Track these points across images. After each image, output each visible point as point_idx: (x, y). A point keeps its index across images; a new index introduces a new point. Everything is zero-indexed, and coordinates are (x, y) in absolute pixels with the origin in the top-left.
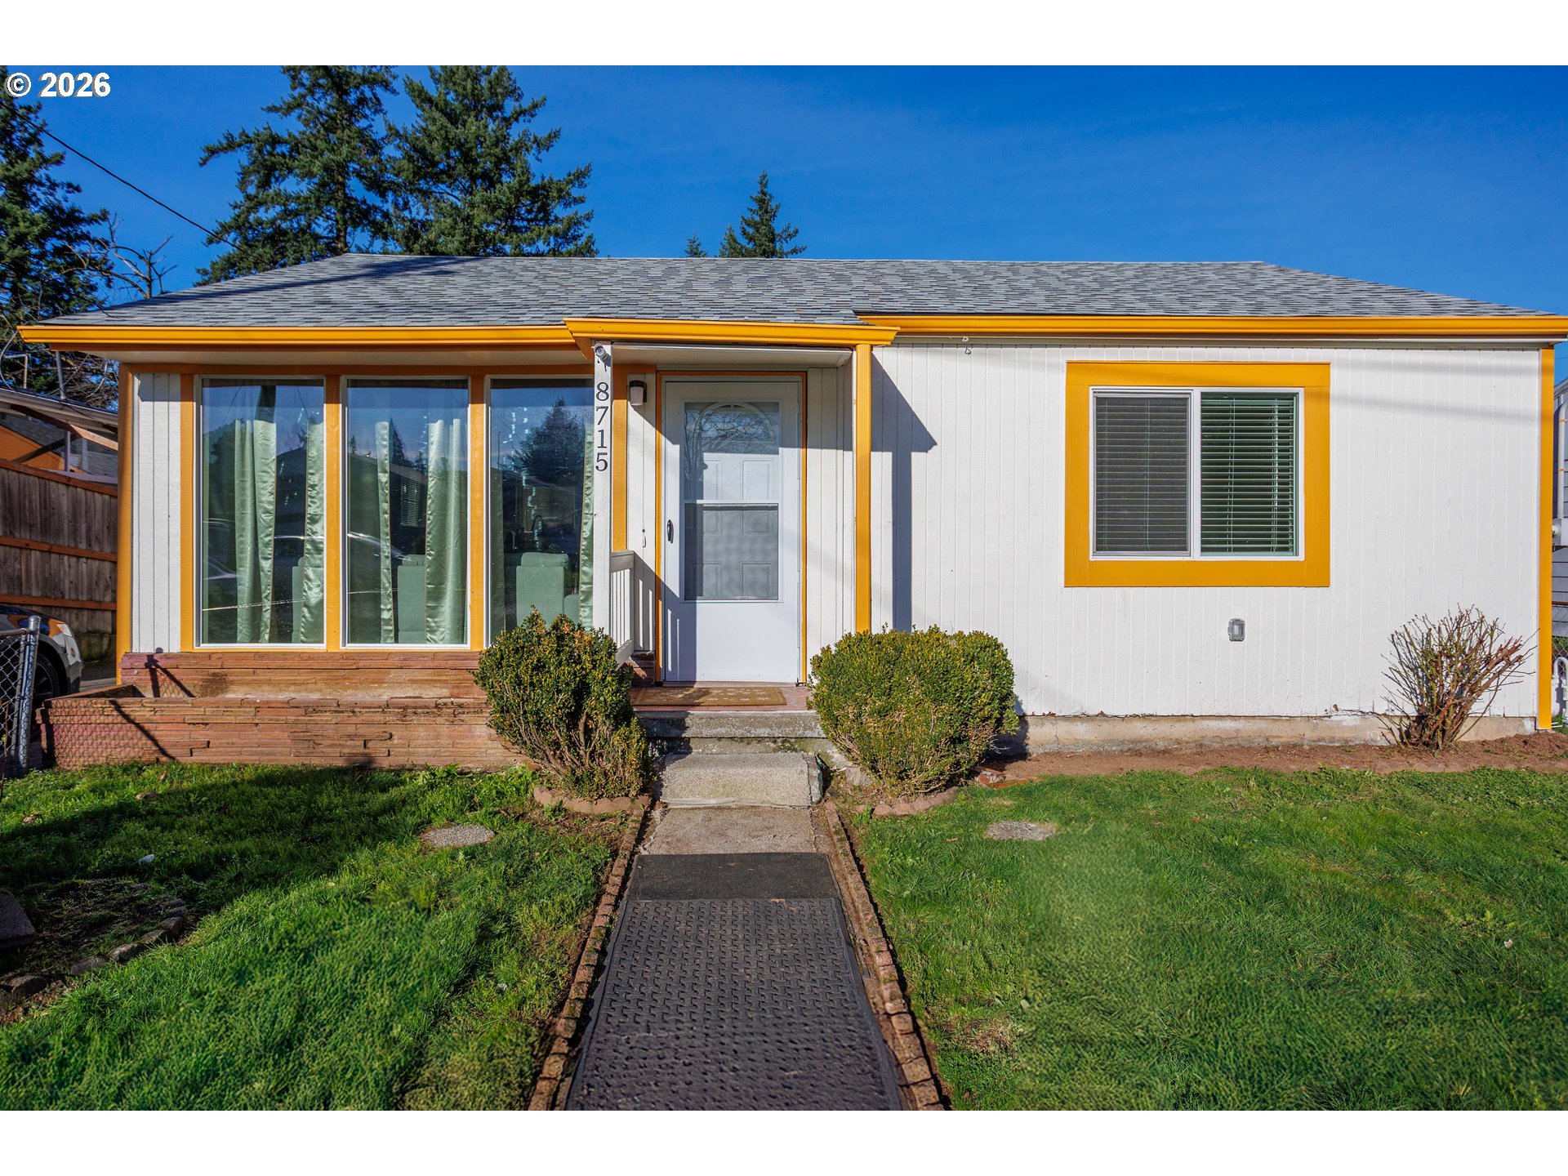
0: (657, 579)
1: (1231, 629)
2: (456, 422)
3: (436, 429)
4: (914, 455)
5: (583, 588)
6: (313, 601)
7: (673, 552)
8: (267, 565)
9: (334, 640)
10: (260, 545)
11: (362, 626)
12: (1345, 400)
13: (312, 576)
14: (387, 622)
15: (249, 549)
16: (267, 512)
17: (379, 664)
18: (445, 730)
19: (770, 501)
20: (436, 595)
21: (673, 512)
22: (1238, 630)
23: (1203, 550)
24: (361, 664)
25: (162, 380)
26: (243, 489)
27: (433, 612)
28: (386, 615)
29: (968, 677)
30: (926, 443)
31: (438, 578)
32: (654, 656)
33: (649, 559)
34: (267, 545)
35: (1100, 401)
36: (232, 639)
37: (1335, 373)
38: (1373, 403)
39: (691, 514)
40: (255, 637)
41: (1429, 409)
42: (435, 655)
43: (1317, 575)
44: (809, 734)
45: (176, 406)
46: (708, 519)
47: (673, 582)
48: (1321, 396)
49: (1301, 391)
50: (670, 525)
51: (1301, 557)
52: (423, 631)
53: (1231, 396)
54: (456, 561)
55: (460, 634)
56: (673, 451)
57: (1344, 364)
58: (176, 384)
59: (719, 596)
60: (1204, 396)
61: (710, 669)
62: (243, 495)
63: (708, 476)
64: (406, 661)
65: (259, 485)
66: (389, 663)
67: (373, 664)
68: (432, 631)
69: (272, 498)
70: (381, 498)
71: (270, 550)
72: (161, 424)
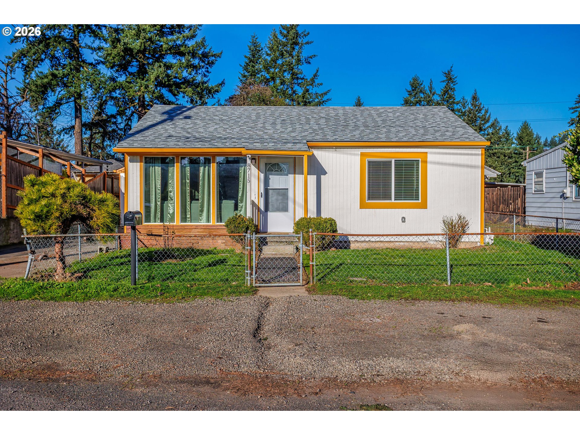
0: (258, 207)
1: (402, 219)
2: (207, 167)
3: (202, 169)
4: (322, 176)
5: (239, 209)
6: (171, 212)
7: (262, 200)
8: (159, 203)
9: (177, 222)
10: (157, 198)
11: (184, 219)
12: (432, 163)
13: (170, 206)
14: (189, 218)
15: (154, 199)
16: (159, 190)
17: (190, 228)
18: (211, 241)
19: (286, 188)
20: (202, 211)
21: (262, 190)
22: (404, 220)
23: (395, 199)
24: (186, 228)
25: (135, 157)
26: (152, 184)
27: (201, 215)
28: (188, 216)
29: (324, 225)
30: (325, 173)
31: (202, 206)
32: (258, 226)
33: (256, 202)
34: (159, 198)
35: (369, 162)
36: (150, 222)
37: (429, 155)
38: (438, 163)
39: (267, 191)
40: (155, 222)
41: (453, 165)
42: (204, 226)
43: (424, 206)
44: (294, 241)
45: (139, 164)
46: (271, 192)
47: (262, 208)
48: (425, 162)
49: (420, 159)
50: (262, 193)
51: (420, 201)
52: (198, 220)
53: (403, 161)
54: (207, 202)
55: (208, 220)
56: (262, 176)
57: (431, 153)
58: (138, 158)
59: (273, 211)
60: (395, 161)
61: (271, 229)
62: (152, 185)
63: (271, 182)
64: (197, 227)
65: (157, 183)
66: (192, 227)
67: (188, 228)
68: (201, 220)
69: (160, 186)
70: (187, 186)
71: (160, 200)
72: (135, 168)
